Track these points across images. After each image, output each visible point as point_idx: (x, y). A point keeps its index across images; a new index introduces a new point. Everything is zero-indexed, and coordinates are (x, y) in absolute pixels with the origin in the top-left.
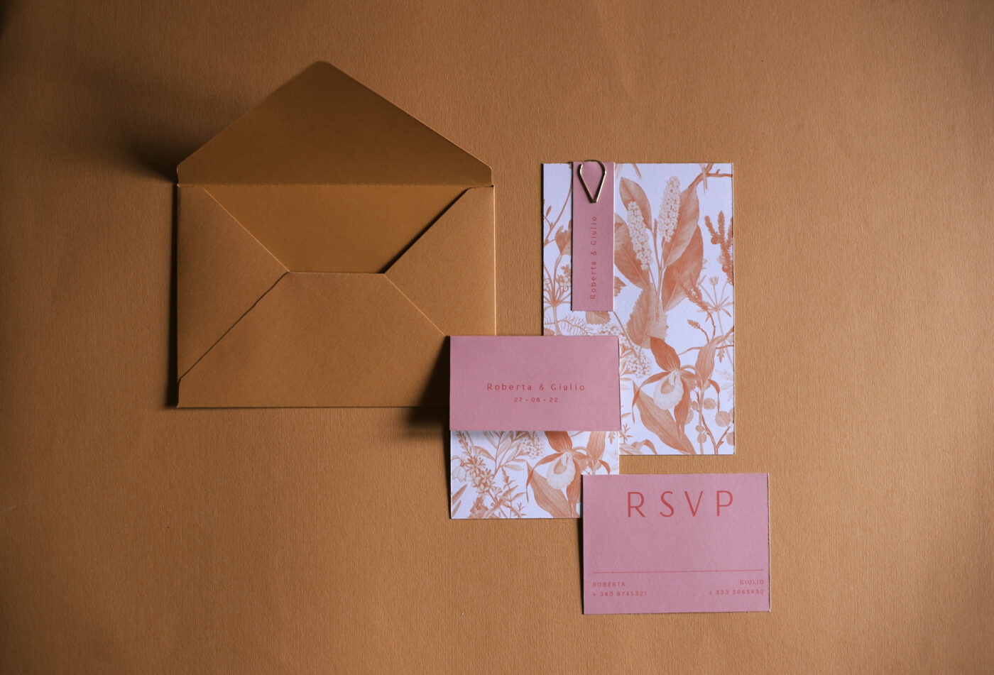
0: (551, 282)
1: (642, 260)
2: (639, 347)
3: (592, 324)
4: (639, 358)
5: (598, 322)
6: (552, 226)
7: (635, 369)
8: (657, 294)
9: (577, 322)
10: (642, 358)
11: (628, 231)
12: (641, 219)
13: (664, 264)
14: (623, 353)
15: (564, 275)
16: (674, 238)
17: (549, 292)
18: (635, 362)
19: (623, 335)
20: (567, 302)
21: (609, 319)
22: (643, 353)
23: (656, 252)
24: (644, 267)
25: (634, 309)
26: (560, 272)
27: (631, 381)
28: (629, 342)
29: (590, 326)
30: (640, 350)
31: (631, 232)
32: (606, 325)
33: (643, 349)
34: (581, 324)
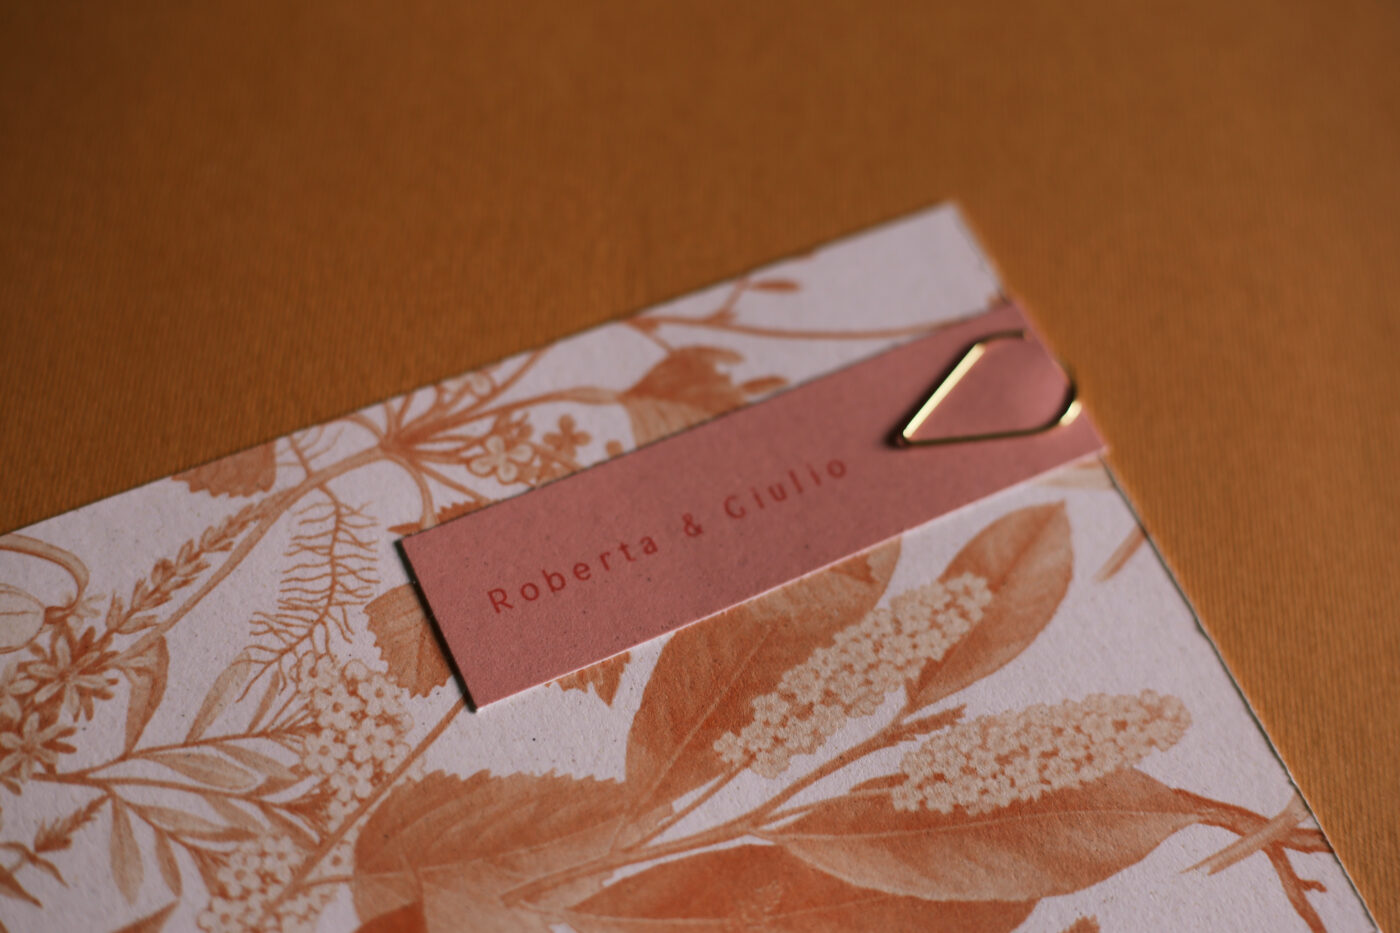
0: (483, 400)
1: (756, 726)
2: (347, 868)
3: (372, 626)
4: (297, 888)
5: (389, 647)
6: (720, 320)
7: (234, 890)
8: (629, 854)
9: (354, 564)
10: (300, 905)
11: (855, 615)
12: (935, 647)
13: (783, 831)
14: (292, 807)
15: (536, 438)
16: (923, 822)
17: (439, 405)
18: (267, 878)
19: (378, 777)
20: (425, 494)
21: (421, 689)
22: (325, 898)
23: (822, 772)
24: (728, 746)
25: (518, 777)
26: (543, 421)
27: (170, 897)
28: (359, 813)
29: (359, 621)
30: (335, 880)
31: (852, 631)
32: (390, 690)
33: (344, 893)
34: (351, 582)
